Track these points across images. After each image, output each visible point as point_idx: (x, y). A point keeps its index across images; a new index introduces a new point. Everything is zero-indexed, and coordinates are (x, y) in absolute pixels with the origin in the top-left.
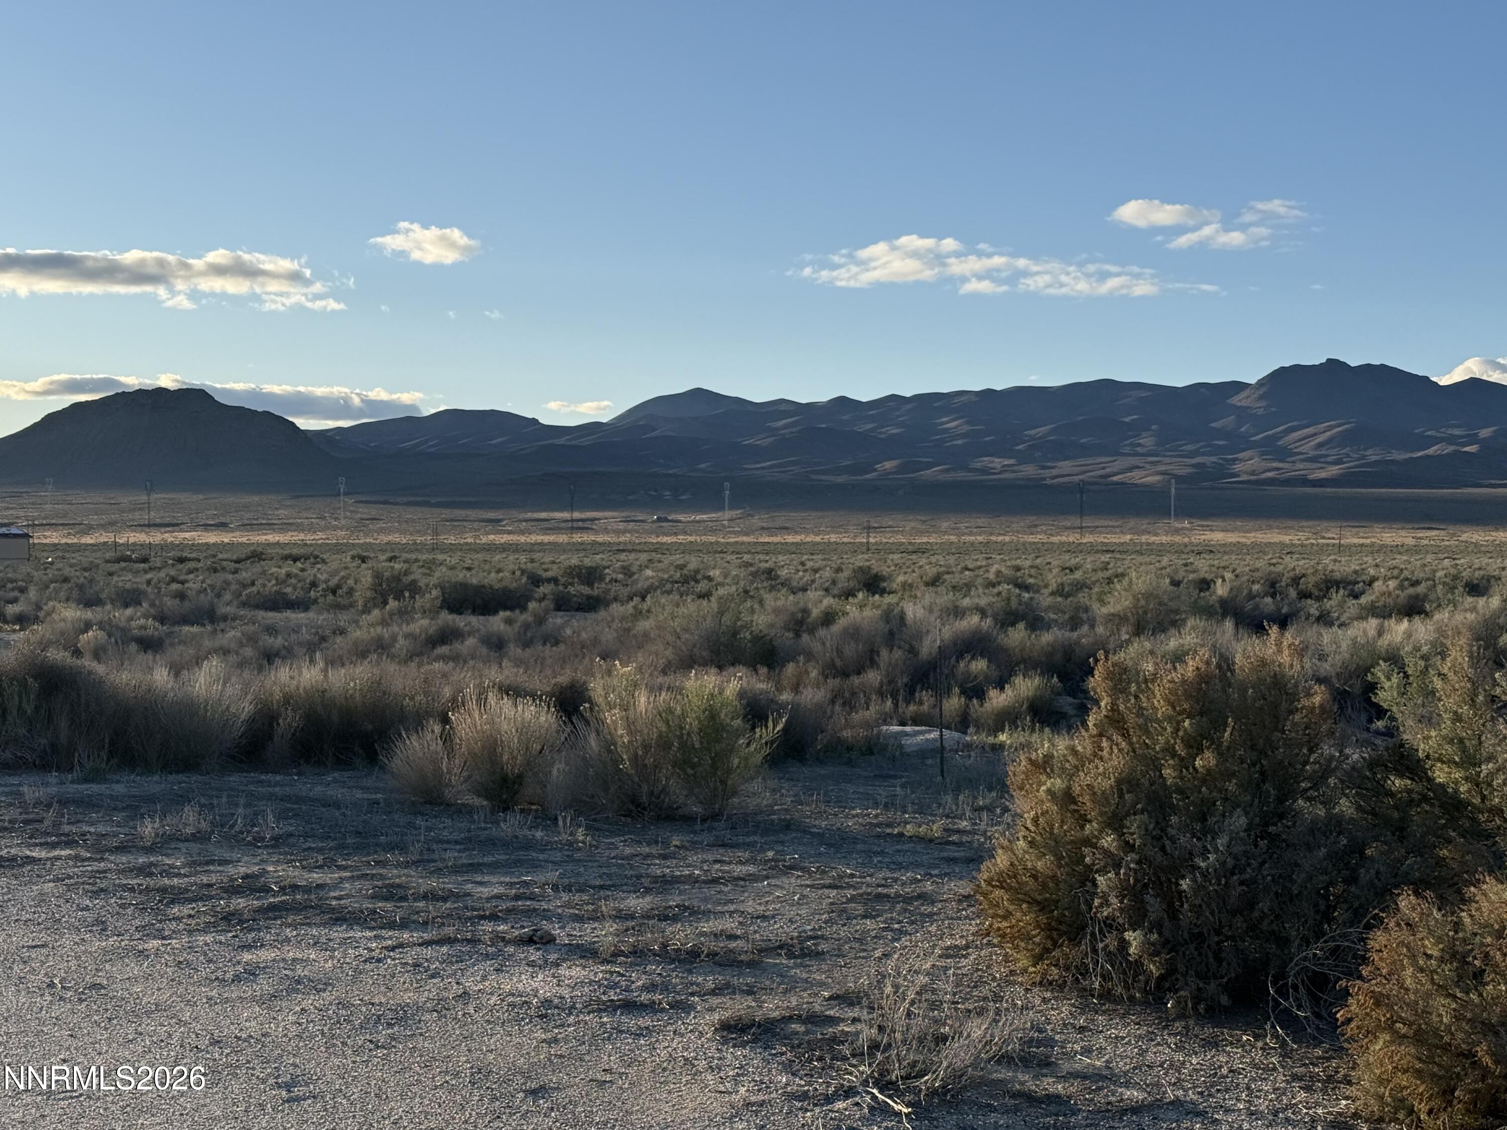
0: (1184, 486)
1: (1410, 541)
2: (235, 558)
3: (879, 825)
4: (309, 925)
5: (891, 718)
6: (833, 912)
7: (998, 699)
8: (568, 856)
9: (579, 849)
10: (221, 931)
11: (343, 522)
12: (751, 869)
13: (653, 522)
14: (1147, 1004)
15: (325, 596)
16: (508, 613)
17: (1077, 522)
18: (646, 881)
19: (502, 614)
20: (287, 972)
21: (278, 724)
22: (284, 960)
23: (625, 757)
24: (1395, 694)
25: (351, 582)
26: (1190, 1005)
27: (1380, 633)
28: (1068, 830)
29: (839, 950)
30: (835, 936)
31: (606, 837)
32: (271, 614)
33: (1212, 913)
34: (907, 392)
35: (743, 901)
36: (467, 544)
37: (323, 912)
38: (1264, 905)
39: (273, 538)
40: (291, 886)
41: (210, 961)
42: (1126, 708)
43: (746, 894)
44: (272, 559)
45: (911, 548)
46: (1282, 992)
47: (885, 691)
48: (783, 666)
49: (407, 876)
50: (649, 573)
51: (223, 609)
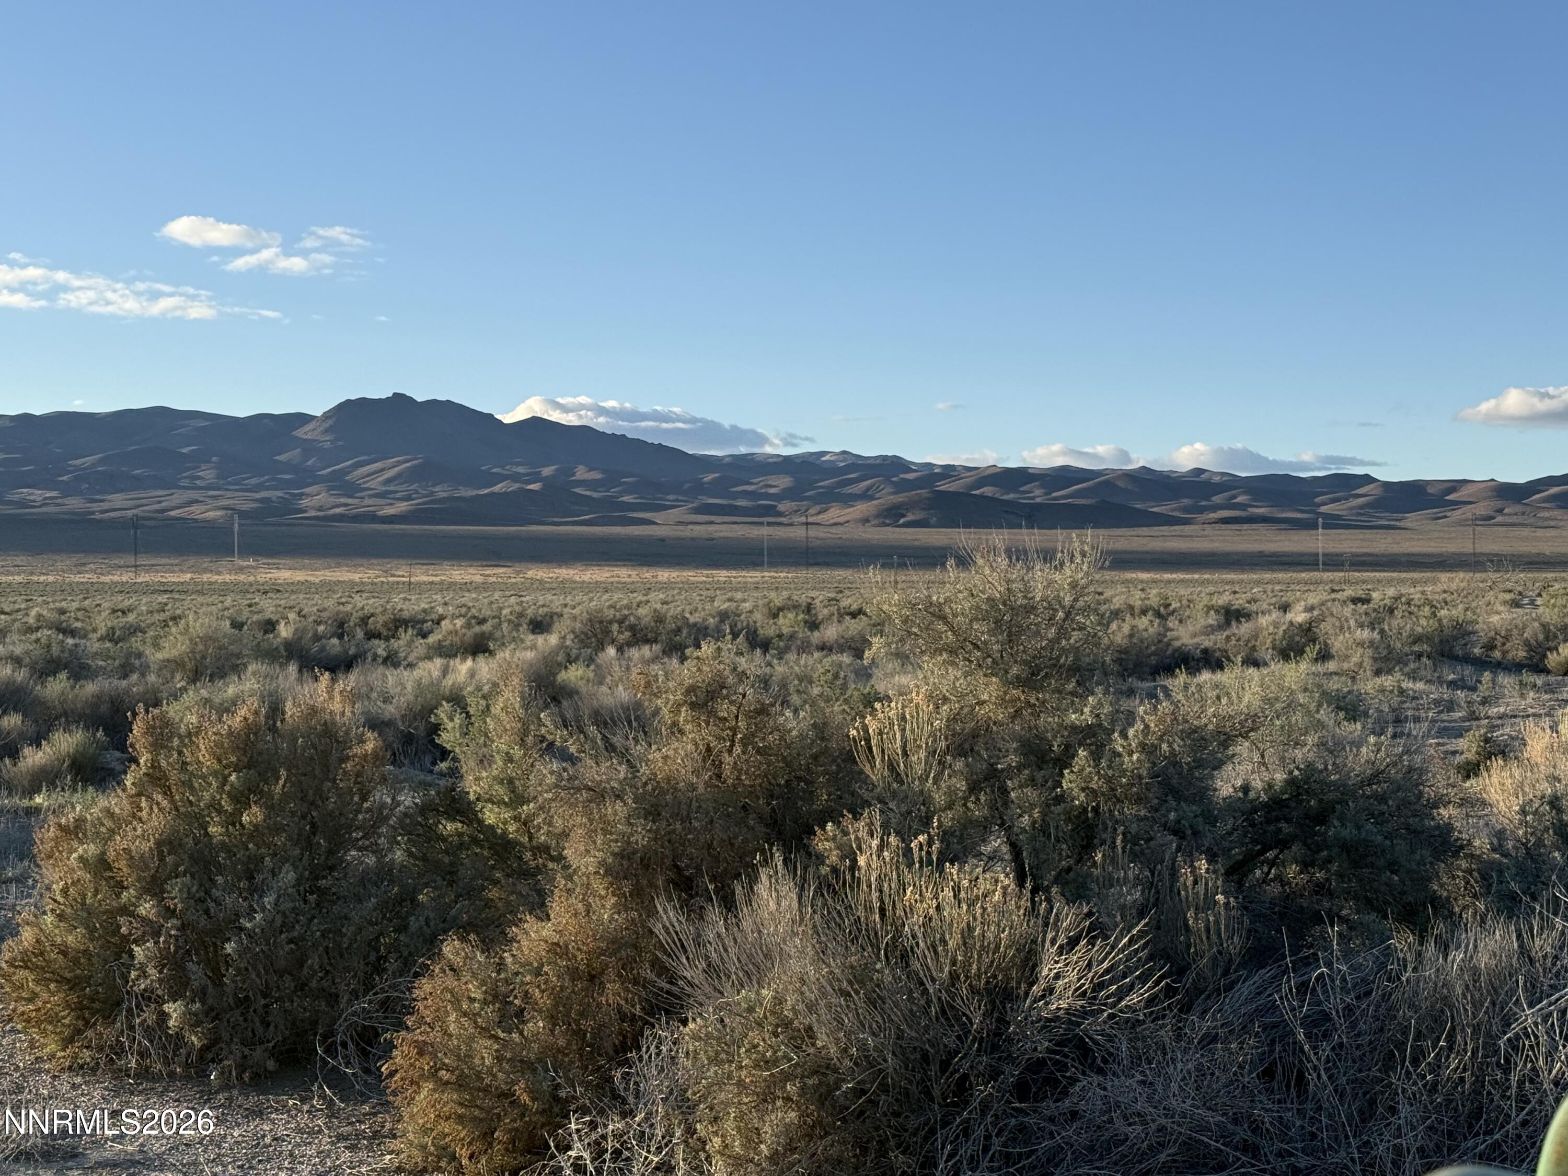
0: (249, 522)
1: (478, 579)
7: (34, 758)
14: (187, 1078)
17: (131, 560)
24: (458, 735)
26: (234, 1074)
27: (445, 672)
28: (102, 899)
33: (259, 975)
38: (313, 961)
42: (169, 764)
46: (330, 1050)
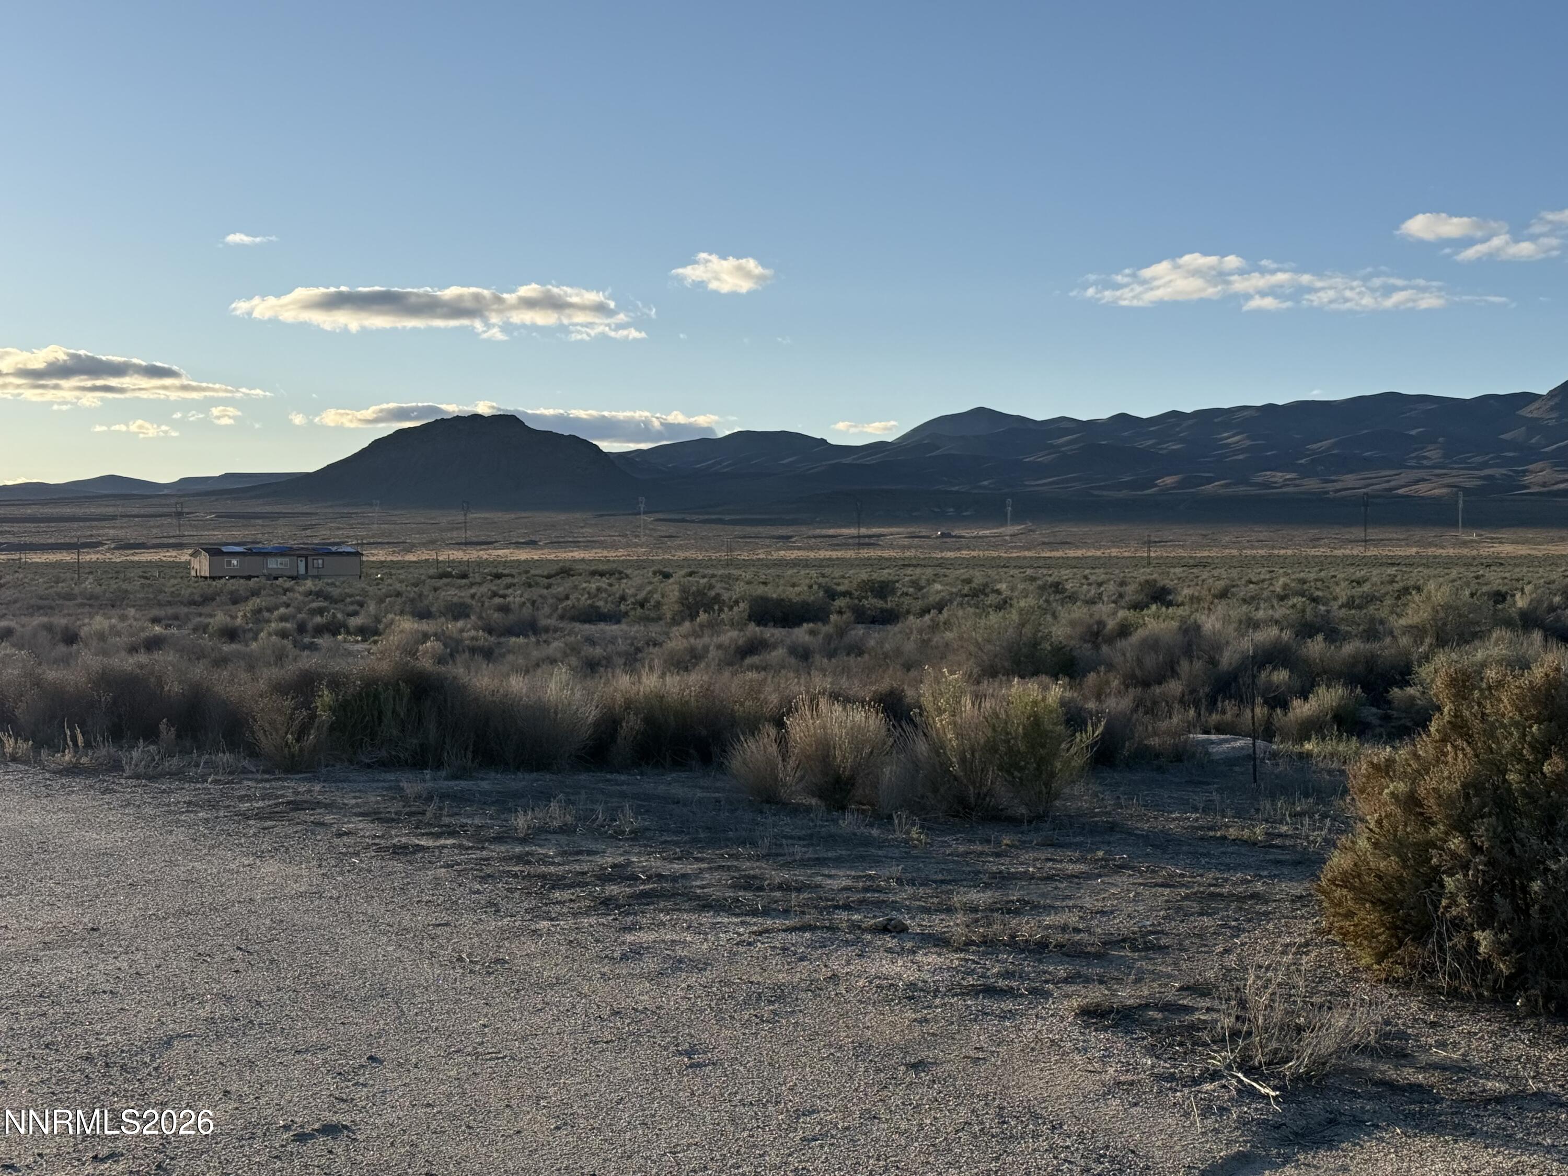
0: (1471, 498)
2: (545, 573)
3: (1201, 828)
4: (679, 910)
5: (1195, 726)
6: (1169, 909)
7: (1302, 709)
8: (906, 852)
9: (915, 847)
10: (602, 914)
11: (644, 539)
12: (1082, 867)
13: (938, 537)
14: (1496, 1002)
15: (635, 609)
16: (811, 625)
17: (1362, 535)
18: (985, 878)
19: (805, 625)
20: (668, 952)
21: (621, 727)
22: (663, 941)
23: (954, 760)
25: (657, 596)
26: (1540, 1004)
28: (1410, 831)
29: (1181, 945)
30: (1174, 931)
31: (938, 836)
32: (587, 627)
34: (1188, 408)
35: (1080, 897)
36: (759, 560)
37: (691, 900)
39: (578, 554)
40: (656, 875)
41: (597, 941)
42: (1470, 714)
43: (1082, 891)
44: (580, 574)
45: (1192, 562)
47: (1189, 699)
48: (1084, 676)
49: (760, 868)
50: (938, 587)
51: (543, 622)
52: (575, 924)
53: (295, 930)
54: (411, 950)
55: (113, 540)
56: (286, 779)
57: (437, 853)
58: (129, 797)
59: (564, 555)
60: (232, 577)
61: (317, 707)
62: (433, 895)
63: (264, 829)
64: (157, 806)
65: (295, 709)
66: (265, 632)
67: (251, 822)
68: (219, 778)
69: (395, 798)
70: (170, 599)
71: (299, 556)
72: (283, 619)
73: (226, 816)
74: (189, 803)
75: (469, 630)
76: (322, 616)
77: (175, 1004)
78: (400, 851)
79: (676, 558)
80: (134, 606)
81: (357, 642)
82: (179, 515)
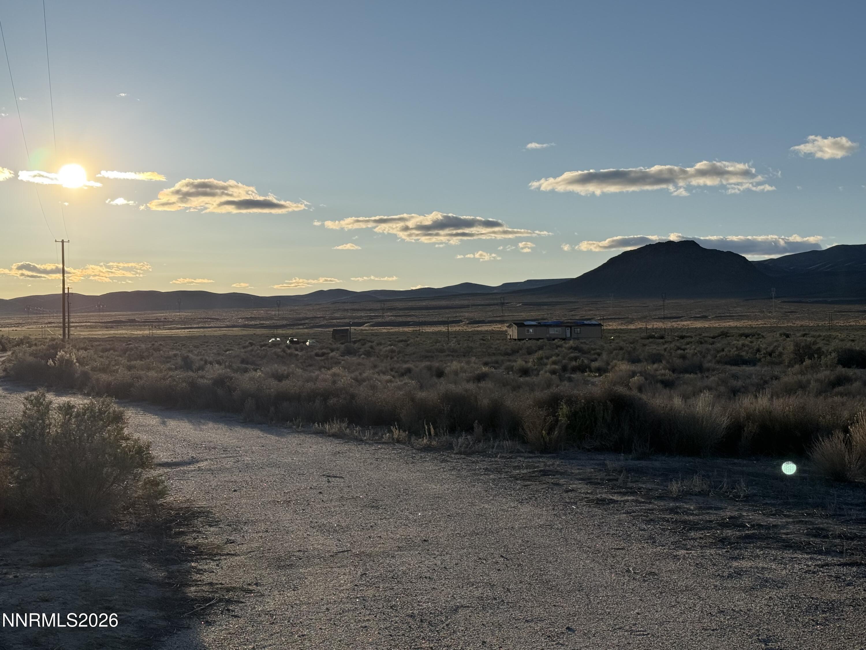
2: (712, 335)
4: (770, 548)
10: (719, 548)
11: (774, 314)
15: (765, 357)
20: (759, 575)
21: (744, 431)
22: (757, 567)
25: (780, 349)
32: (734, 368)
36: (851, 325)
37: (778, 542)
39: (732, 324)
40: (757, 525)
41: (714, 565)
44: (733, 336)
49: (827, 523)
51: (706, 365)
52: (702, 553)
53: (534, 547)
54: (600, 564)
55: (467, 319)
56: (541, 457)
57: (622, 505)
58: (454, 464)
59: (724, 324)
60: (530, 339)
61: (559, 415)
62: (617, 530)
63: (526, 486)
64: (469, 471)
65: (548, 416)
66: (544, 370)
67: (518, 482)
68: (504, 455)
69: (600, 470)
70: (495, 352)
71: (568, 326)
72: (554, 363)
73: (505, 478)
74: (486, 469)
75: (661, 370)
76: (576, 362)
77: (462, 587)
78: (601, 502)
79: (795, 325)
80: (475, 356)
81: (596, 376)
82: (502, 304)
